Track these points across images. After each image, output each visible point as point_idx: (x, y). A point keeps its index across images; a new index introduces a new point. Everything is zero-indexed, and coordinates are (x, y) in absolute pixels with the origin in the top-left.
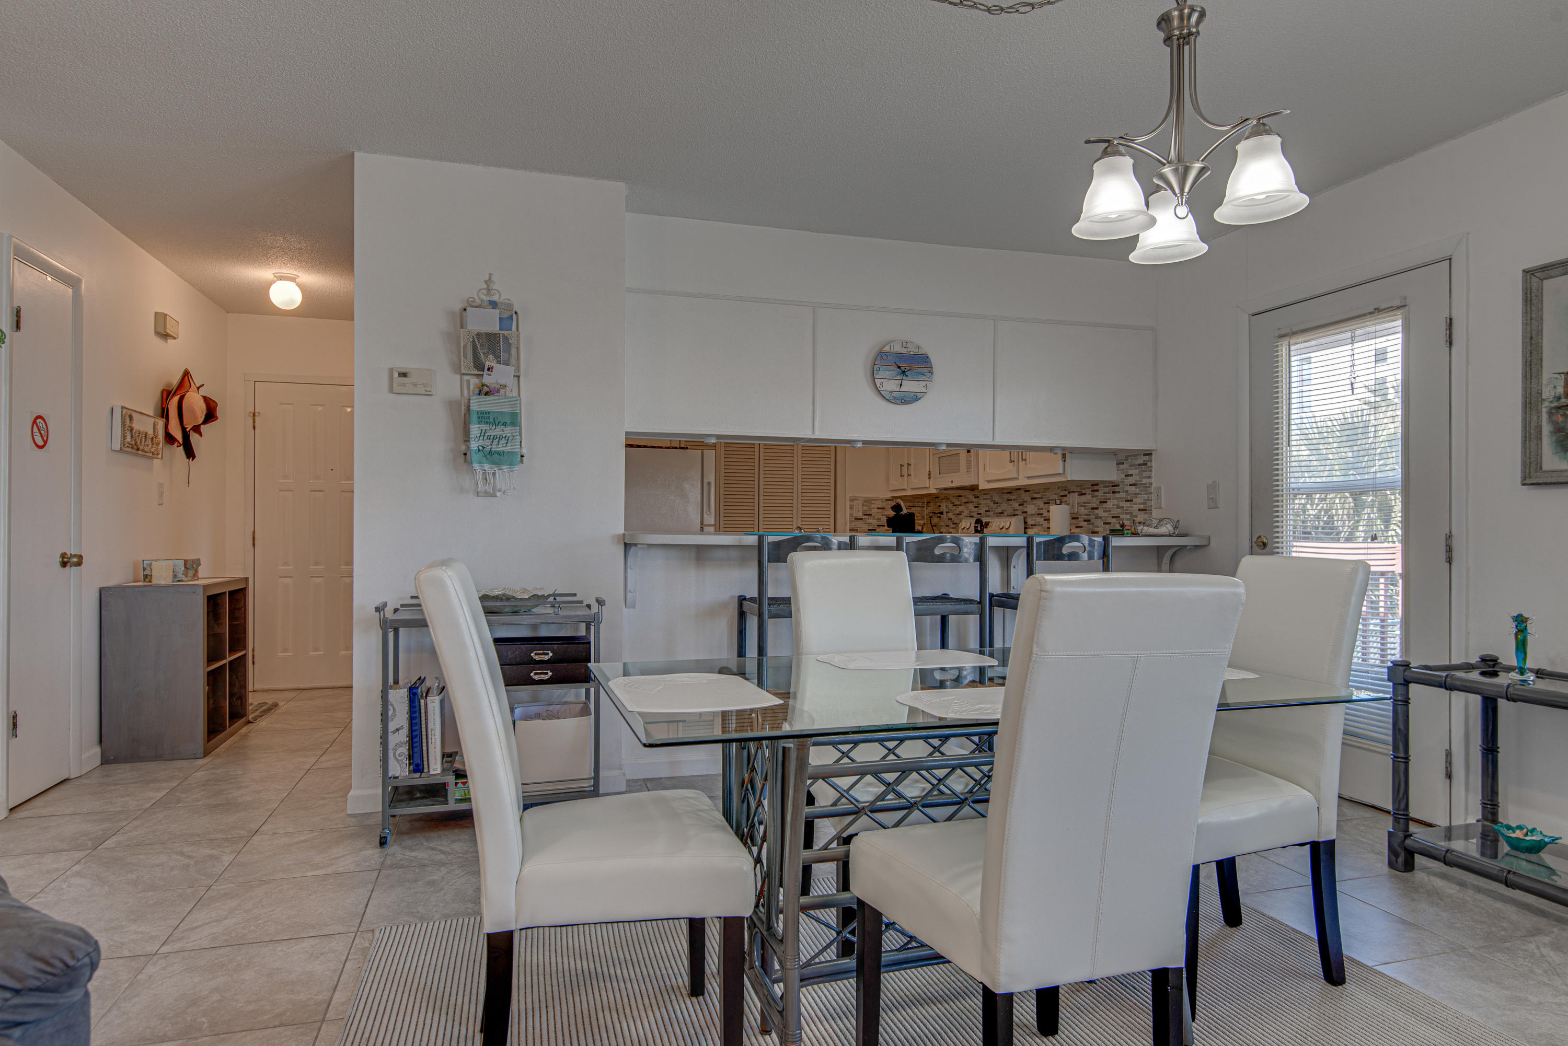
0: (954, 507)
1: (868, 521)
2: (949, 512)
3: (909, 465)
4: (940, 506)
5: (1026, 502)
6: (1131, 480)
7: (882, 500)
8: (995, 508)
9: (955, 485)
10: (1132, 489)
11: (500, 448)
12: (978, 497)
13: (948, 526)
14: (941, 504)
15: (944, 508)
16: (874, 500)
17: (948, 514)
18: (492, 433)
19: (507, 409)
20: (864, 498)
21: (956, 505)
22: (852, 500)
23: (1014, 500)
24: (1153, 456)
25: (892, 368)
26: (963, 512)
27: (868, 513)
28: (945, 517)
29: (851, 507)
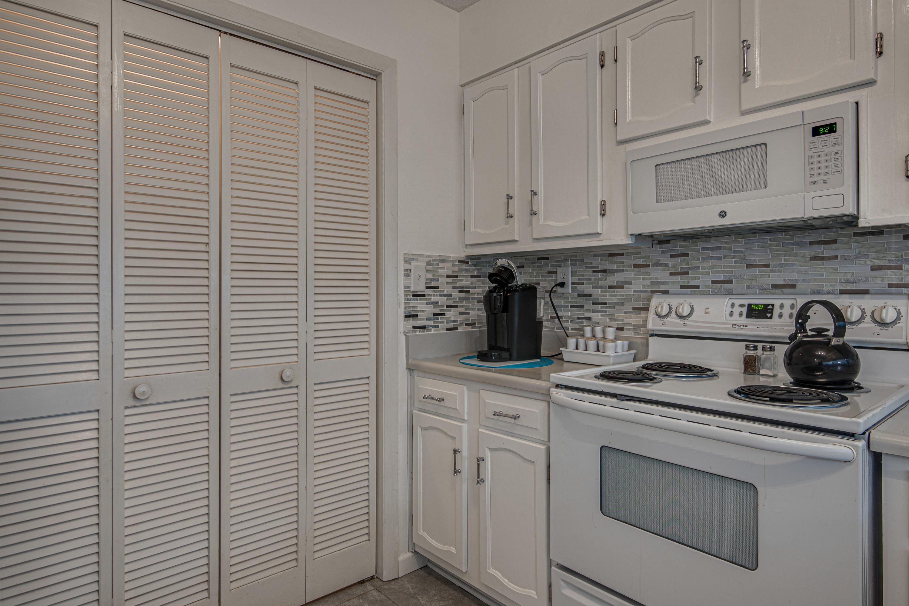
0: (599, 275)
1: (434, 299)
7: (453, 261)
13: (581, 307)
14: (559, 270)
15: (565, 274)
16: (443, 261)
21: (603, 271)
22: (408, 261)
26: (630, 283)
27: (433, 284)
28: (570, 292)
29: (408, 273)
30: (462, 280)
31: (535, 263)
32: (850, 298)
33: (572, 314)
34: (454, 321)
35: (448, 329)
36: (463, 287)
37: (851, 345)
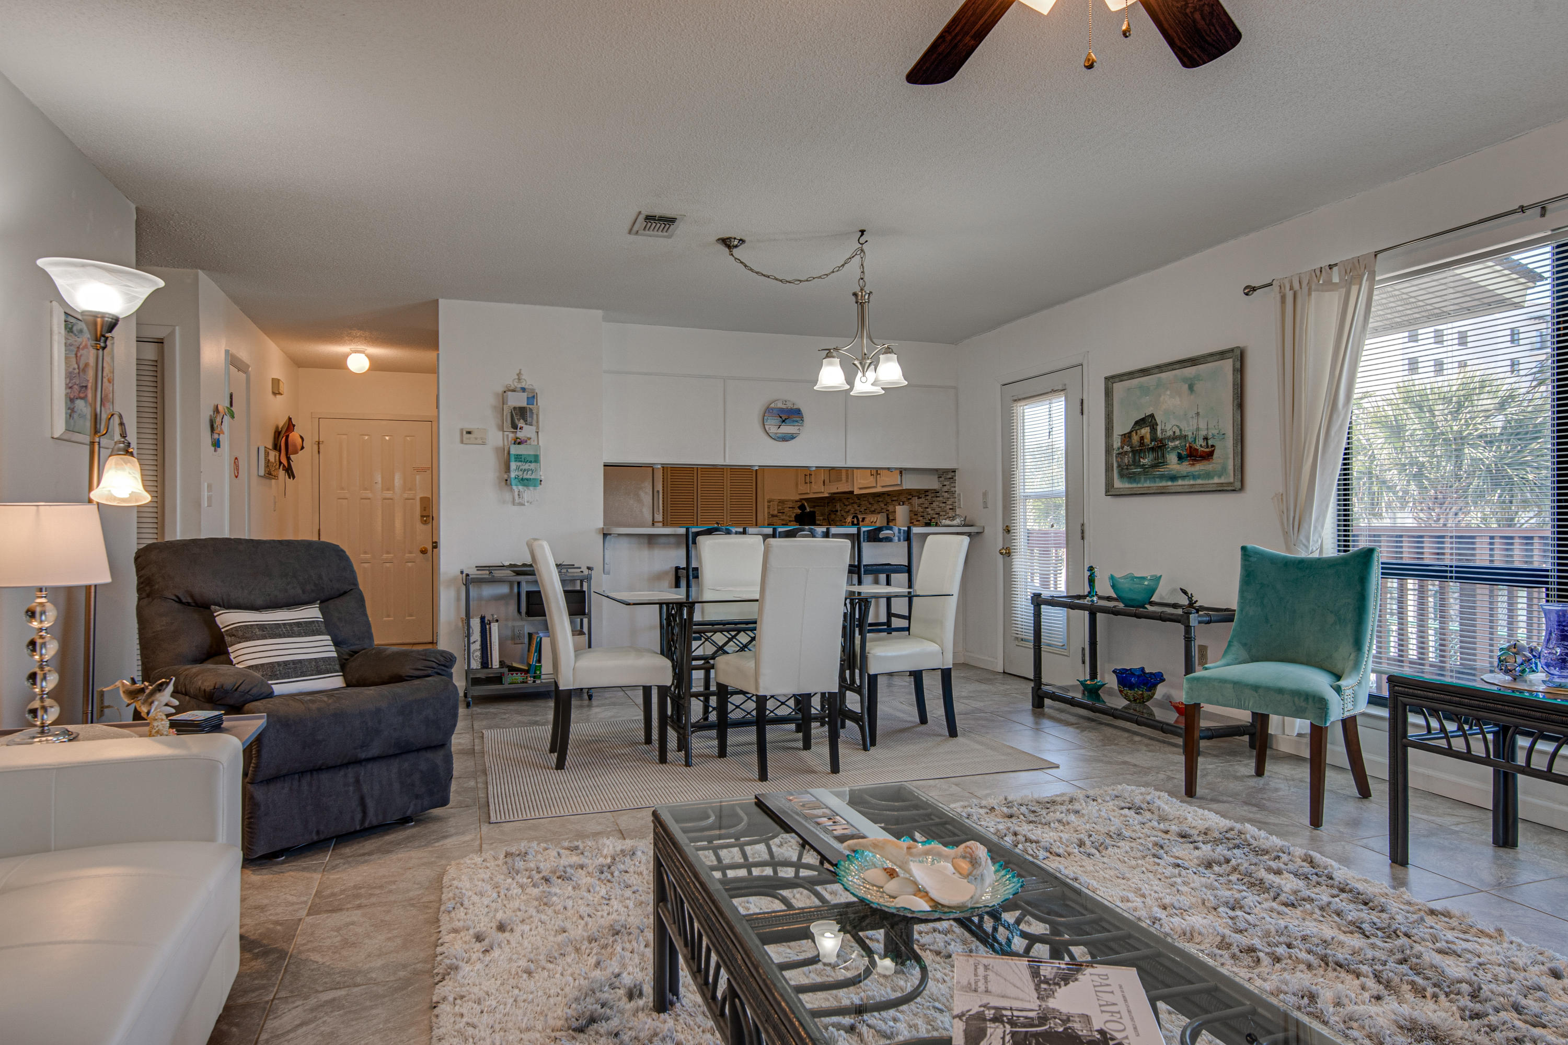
1: (782, 517)
3: (811, 475)
6: (945, 489)
9: (839, 490)
10: (946, 495)
11: (528, 477)
16: (786, 502)
18: (523, 467)
19: (532, 453)
20: (778, 500)
22: (769, 502)
24: (956, 473)
25: (776, 418)
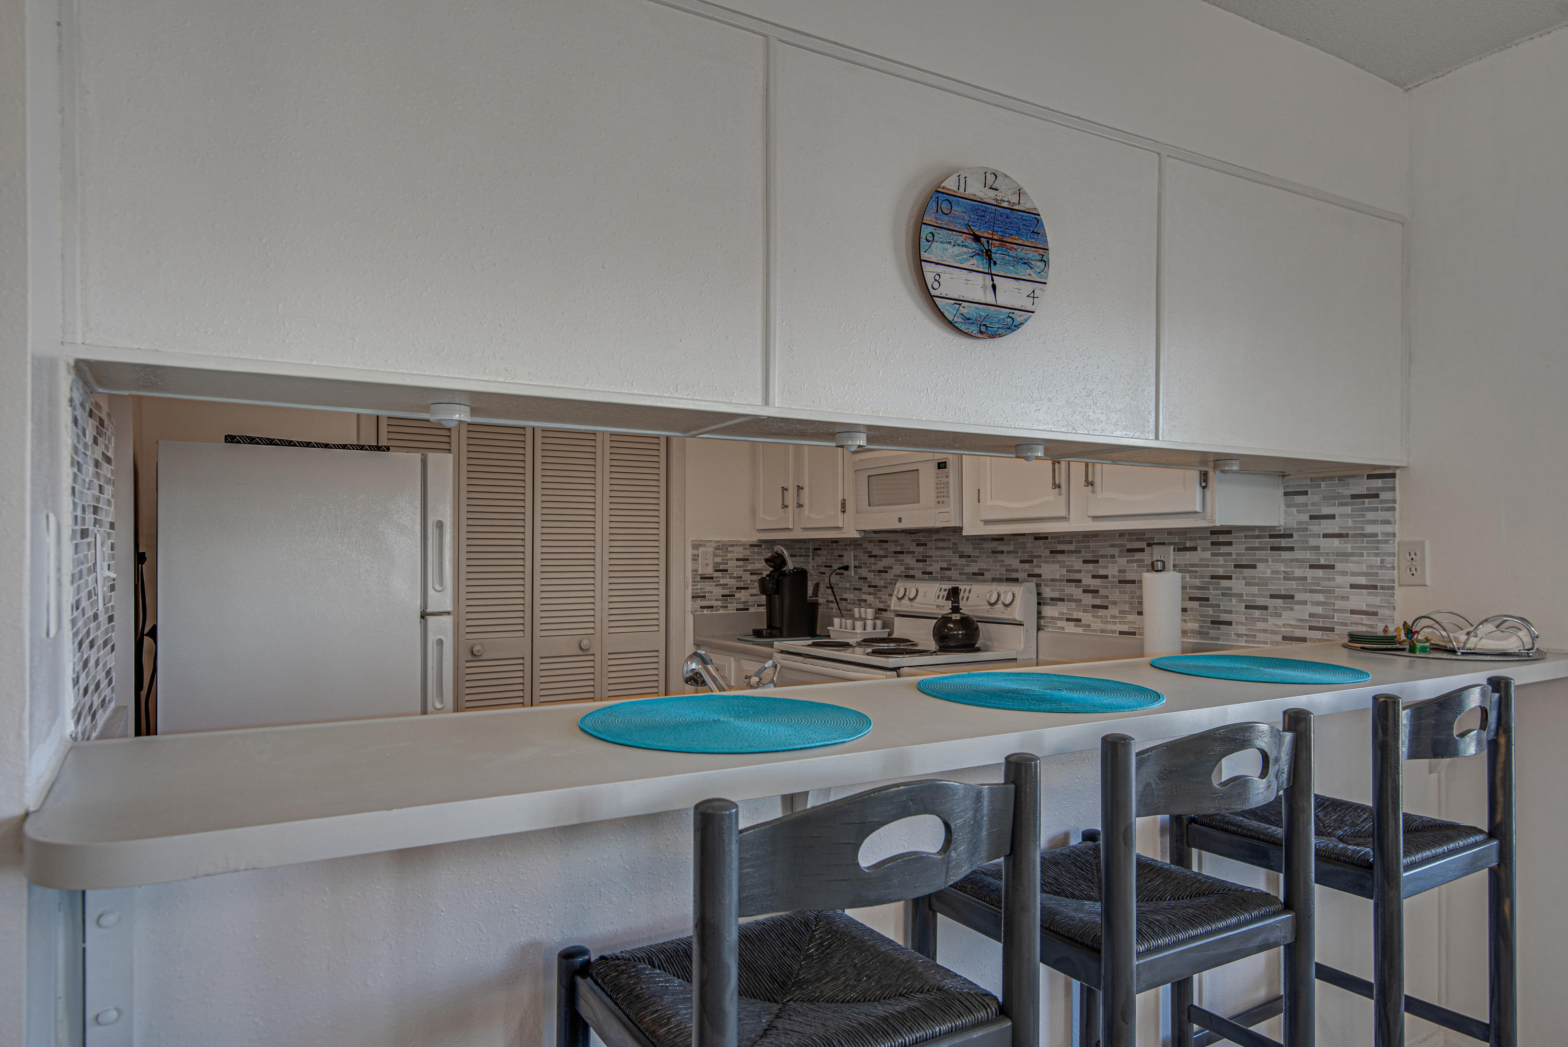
0: (872, 560)
1: (722, 581)
2: (860, 567)
3: (800, 488)
4: (842, 556)
5: (1040, 557)
6: (1324, 527)
7: (743, 545)
8: (964, 565)
9: (906, 525)
10: (1334, 545)
12: (925, 545)
13: (861, 589)
14: (845, 553)
15: (849, 558)
16: (733, 546)
17: (859, 570)
20: (715, 542)
21: (875, 556)
22: (696, 546)
23: (1009, 552)
24: (1397, 480)
25: (961, 239)
26: (891, 568)
27: (721, 567)
28: (853, 575)
29: (695, 558)
30: (755, 563)
31: (829, 546)
32: (997, 585)
33: (854, 596)
34: (744, 602)
35: (737, 610)
36: (756, 570)
37: (975, 619)
